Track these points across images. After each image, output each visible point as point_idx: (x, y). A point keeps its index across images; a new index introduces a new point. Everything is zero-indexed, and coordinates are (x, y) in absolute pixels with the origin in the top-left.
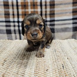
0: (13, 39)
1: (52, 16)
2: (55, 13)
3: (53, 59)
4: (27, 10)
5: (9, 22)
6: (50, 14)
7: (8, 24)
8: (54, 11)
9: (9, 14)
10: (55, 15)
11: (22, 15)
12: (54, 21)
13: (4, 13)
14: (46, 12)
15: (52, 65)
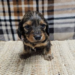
0: (6, 40)
1: (50, 13)
3: (49, 66)
4: (20, 6)
6: (48, 11)
8: (53, 7)
10: (55, 12)
11: (15, 12)
12: (53, 19)
14: (43, 8)
15: (48, 73)
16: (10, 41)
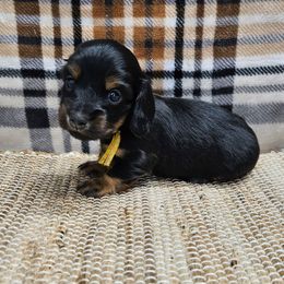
1: (224, 49)
2: (240, 36)
3: (242, 227)
4: (116, 22)
5: (40, 74)
6: (216, 43)
7: (35, 83)
8: (235, 28)
9: (37, 41)
10: (239, 48)
13: (15, 33)
14: (199, 30)
16: (71, 153)
